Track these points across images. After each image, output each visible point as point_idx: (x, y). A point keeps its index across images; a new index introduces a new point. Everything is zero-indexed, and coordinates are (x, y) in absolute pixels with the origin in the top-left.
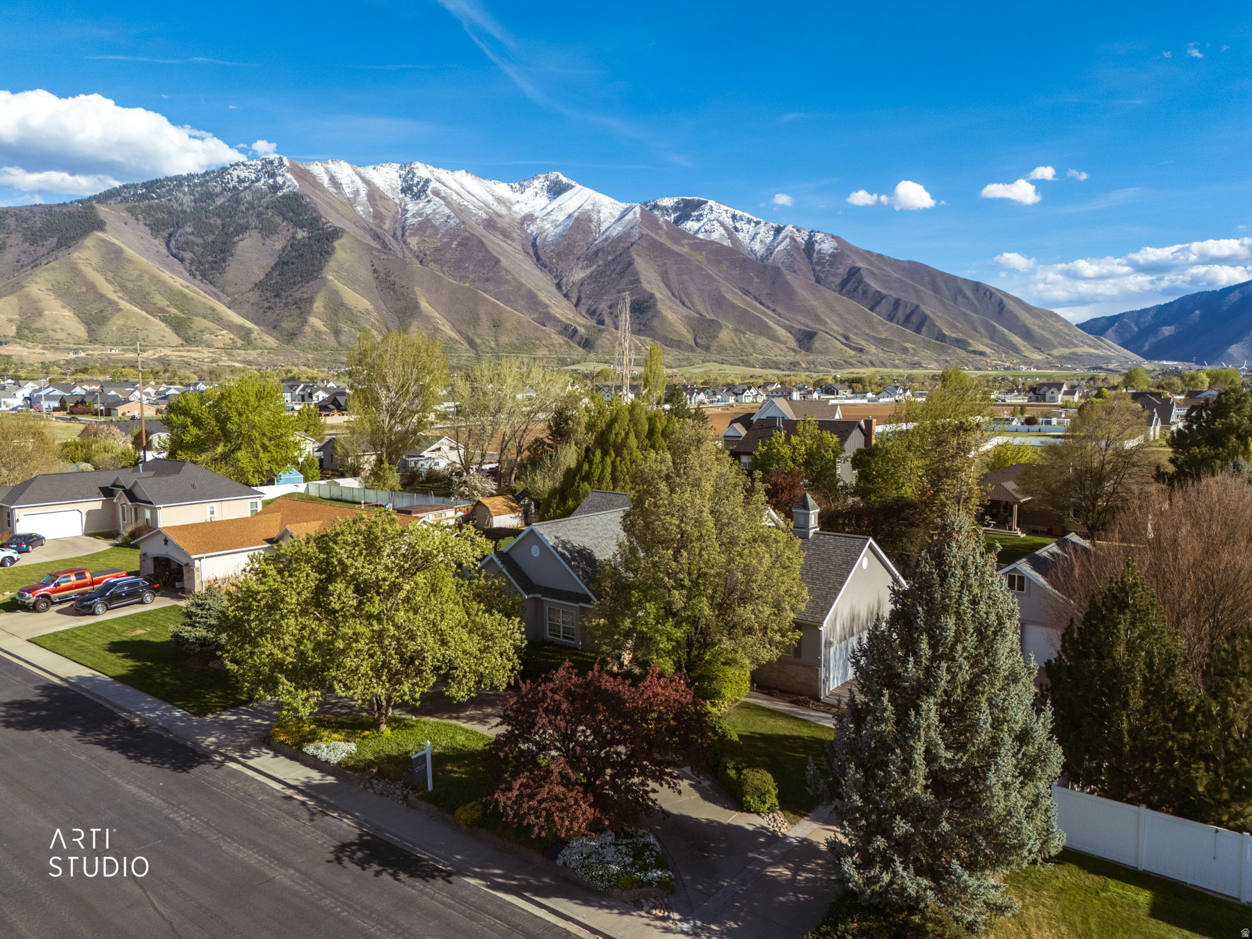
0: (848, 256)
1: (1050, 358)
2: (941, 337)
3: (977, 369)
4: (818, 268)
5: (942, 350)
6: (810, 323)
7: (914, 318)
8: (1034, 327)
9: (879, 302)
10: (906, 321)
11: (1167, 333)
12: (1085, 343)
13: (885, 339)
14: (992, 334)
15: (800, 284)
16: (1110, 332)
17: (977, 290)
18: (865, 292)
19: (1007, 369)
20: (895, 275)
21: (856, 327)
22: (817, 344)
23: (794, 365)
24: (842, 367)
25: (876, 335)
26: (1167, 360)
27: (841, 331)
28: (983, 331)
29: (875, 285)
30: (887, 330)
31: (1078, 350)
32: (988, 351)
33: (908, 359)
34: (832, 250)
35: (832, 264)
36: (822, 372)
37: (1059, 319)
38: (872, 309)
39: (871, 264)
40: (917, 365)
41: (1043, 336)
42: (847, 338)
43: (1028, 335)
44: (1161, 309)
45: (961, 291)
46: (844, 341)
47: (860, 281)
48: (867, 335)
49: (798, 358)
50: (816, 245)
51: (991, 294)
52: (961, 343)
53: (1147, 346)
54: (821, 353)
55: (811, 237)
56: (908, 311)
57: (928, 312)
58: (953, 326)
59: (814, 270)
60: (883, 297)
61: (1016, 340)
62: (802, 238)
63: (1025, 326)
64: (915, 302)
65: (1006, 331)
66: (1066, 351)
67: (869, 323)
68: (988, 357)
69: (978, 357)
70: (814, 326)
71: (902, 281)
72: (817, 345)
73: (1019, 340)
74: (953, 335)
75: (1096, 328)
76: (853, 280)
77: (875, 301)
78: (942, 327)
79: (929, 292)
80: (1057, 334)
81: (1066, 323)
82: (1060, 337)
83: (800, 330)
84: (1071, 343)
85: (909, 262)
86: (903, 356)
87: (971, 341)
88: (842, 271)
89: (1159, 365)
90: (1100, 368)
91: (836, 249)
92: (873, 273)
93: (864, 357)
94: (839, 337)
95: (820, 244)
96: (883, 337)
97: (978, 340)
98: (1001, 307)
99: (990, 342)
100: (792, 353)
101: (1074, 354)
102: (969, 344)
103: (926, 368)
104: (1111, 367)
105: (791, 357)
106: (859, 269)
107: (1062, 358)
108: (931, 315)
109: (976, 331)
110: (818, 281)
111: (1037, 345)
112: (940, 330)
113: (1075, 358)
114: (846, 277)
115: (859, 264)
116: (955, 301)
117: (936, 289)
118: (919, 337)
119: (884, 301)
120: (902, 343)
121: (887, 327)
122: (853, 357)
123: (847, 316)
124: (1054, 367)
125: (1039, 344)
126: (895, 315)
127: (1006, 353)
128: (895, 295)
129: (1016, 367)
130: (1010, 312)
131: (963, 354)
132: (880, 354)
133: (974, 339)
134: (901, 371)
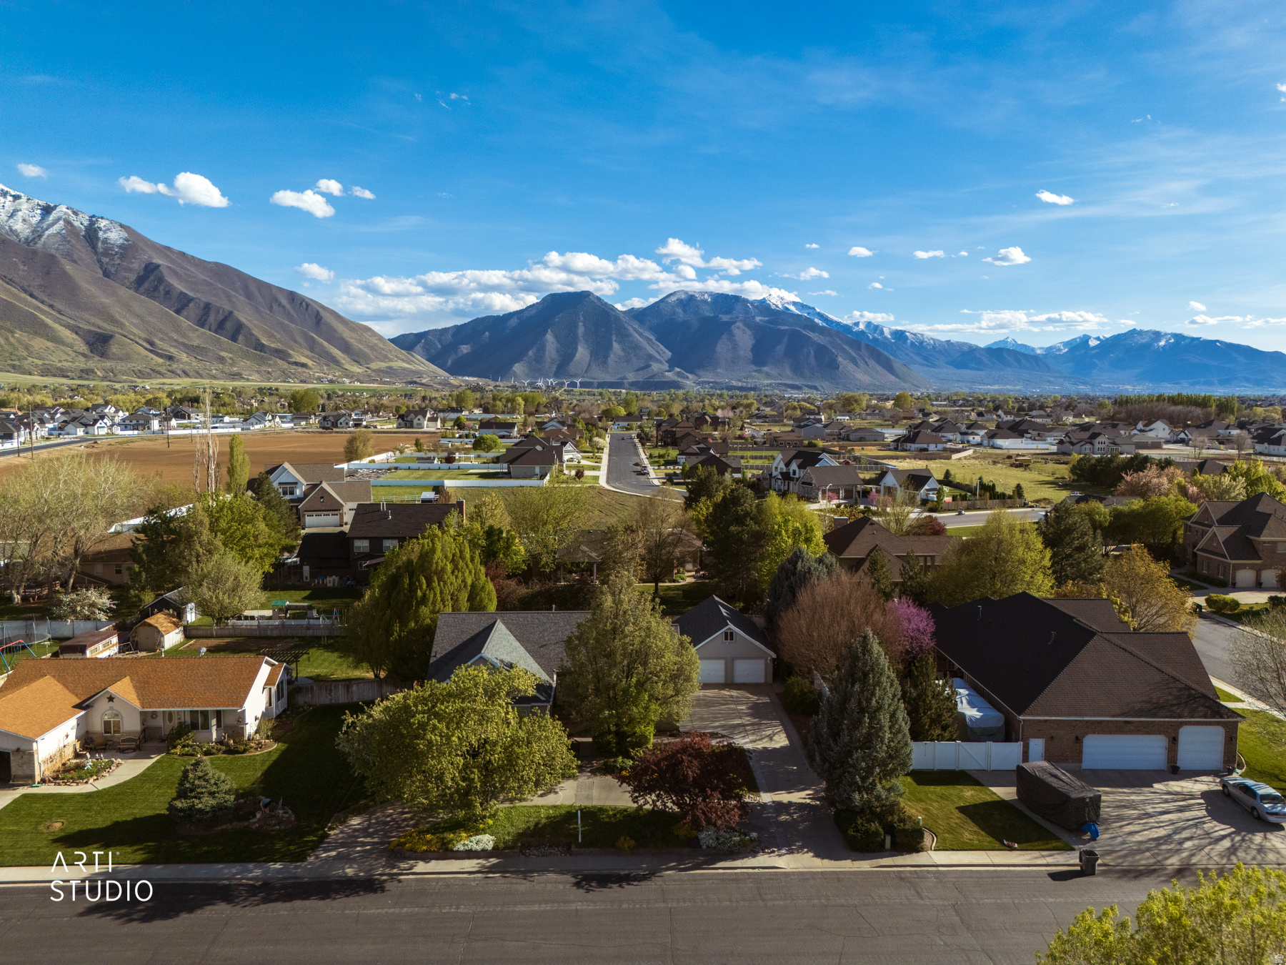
0: (143, 250)
1: (369, 372)
2: (260, 347)
3: (303, 381)
4: (105, 260)
5: (262, 361)
6: (101, 324)
7: (228, 325)
8: (352, 341)
9: (187, 305)
10: (220, 328)
11: (465, 351)
12: (398, 358)
13: (198, 347)
14: (312, 346)
15: (83, 275)
16: (418, 348)
17: (293, 300)
18: (167, 293)
19: (331, 381)
20: (203, 277)
21: (161, 331)
22: (114, 348)
23: (86, 373)
24: (149, 377)
25: (187, 342)
26: (469, 376)
27: (143, 336)
28: (302, 342)
29: (179, 286)
30: (199, 336)
31: (393, 364)
32: (310, 363)
33: (227, 369)
34: (121, 241)
35: (123, 256)
36: (125, 381)
37: (374, 334)
38: (178, 312)
39: (172, 261)
40: (237, 376)
41: (360, 349)
42: (152, 344)
43: (346, 348)
44: (458, 329)
45: (276, 300)
46: (148, 347)
47: (161, 280)
48: (175, 340)
49: (91, 364)
50: (101, 233)
51: (308, 305)
52: (282, 354)
53: (450, 362)
54: (120, 359)
55: (92, 223)
56: (221, 317)
57: (243, 320)
58: (271, 336)
59: (99, 261)
60: (191, 300)
61: (336, 352)
62: (81, 222)
63: (343, 339)
64: (228, 308)
65: (325, 344)
66: (383, 365)
67: (177, 328)
68: (310, 369)
69: (300, 369)
70: (108, 327)
71: (211, 284)
72: (114, 350)
73: (339, 352)
74: (272, 345)
75: (406, 343)
76: (152, 278)
77: (182, 304)
78: (259, 336)
79: (242, 298)
80: (373, 348)
81: (380, 338)
82: (376, 350)
83: (90, 331)
84: (386, 357)
85: (217, 264)
86: (221, 366)
87: (291, 352)
88: (137, 266)
89: (463, 381)
90: (415, 383)
91: (127, 240)
92: (176, 273)
93: (175, 366)
94: (141, 342)
95: (105, 232)
96: (195, 344)
97: (298, 351)
98: (318, 318)
99: (311, 354)
100: (83, 359)
101: (390, 368)
102: (290, 355)
103: (248, 380)
104: (424, 381)
105: (81, 363)
106: (159, 266)
107: (378, 371)
108: (247, 323)
109: (295, 342)
110: (107, 274)
111: (356, 358)
112: (258, 340)
113: (390, 372)
114: (142, 273)
115: (157, 260)
116: (271, 309)
117: (249, 296)
118: (235, 346)
119: (191, 305)
120: (217, 351)
121: (198, 333)
122: (161, 365)
123: (148, 318)
124: (374, 381)
125: (358, 358)
126: (206, 320)
127: (328, 365)
128: (204, 298)
129: (340, 380)
130: (327, 324)
131: (285, 365)
132: (194, 364)
133: (294, 350)
134: (222, 382)
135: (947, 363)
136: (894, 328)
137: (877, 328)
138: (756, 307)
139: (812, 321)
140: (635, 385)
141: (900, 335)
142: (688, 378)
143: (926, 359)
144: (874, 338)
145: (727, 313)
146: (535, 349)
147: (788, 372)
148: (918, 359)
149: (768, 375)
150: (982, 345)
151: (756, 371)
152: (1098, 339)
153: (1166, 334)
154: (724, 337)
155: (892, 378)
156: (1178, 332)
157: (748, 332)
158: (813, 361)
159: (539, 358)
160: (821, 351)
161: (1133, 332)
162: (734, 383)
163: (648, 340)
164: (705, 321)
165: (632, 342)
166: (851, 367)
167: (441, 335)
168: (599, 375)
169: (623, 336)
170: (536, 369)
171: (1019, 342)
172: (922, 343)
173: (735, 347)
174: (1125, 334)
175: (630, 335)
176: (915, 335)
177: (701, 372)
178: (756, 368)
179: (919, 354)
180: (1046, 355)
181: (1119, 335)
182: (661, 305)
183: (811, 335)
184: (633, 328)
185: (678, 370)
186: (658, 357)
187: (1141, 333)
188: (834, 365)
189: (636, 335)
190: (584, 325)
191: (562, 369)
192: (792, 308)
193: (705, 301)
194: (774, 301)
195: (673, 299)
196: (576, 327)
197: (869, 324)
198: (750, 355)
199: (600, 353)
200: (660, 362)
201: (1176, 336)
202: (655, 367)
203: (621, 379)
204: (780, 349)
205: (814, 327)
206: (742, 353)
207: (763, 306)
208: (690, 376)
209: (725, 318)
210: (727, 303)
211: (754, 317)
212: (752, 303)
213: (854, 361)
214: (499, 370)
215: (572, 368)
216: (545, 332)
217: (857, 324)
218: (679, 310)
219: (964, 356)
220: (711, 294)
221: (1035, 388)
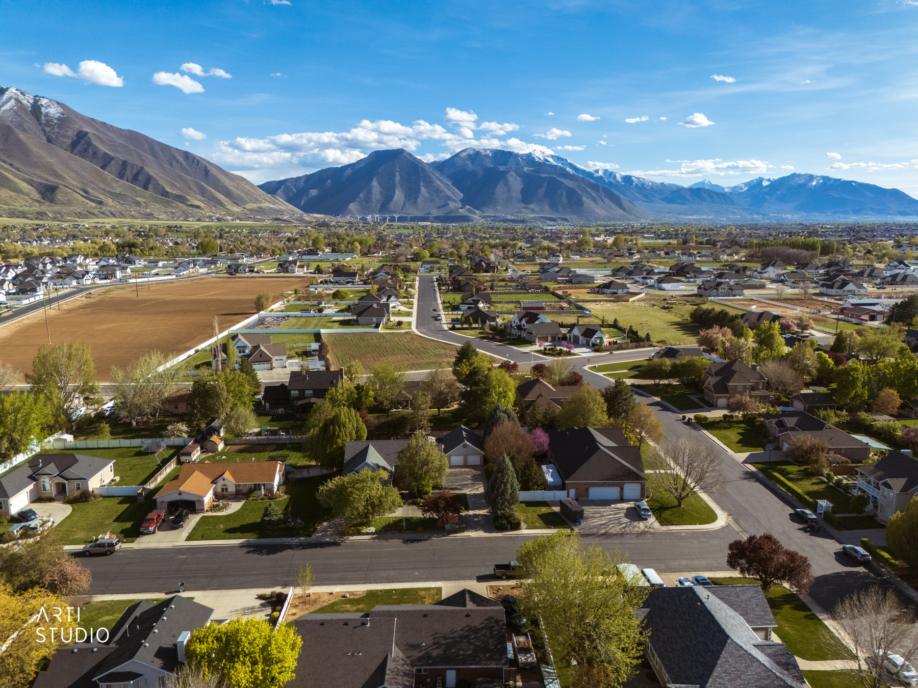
0: (74, 121)
1: (245, 211)
2: (165, 194)
3: (199, 220)
4: (47, 129)
5: (167, 204)
6: (49, 178)
7: (141, 177)
8: (232, 188)
9: (109, 162)
10: (135, 179)
11: (314, 194)
12: (266, 200)
14: (203, 192)
15: (32, 142)
16: (279, 192)
17: (187, 158)
18: (95, 153)
19: (219, 219)
20: (120, 141)
21: (92, 182)
22: (59, 196)
23: (41, 215)
24: (86, 217)
25: (111, 190)
26: (317, 214)
27: (79, 186)
28: (196, 189)
29: (103, 149)
30: (120, 186)
31: (263, 205)
32: (202, 205)
33: (142, 210)
34: (58, 115)
35: (60, 126)
36: (69, 221)
37: (247, 182)
38: (103, 168)
39: (97, 129)
40: (150, 216)
41: (238, 194)
42: (86, 192)
43: (228, 193)
44: (308, 178)
45: (175, 158)
46: (84, 194)
47: (89, 144)
48: (103, 189)
49: (44, 208)
50: (43, 109)
51: (198, 162)
52: (181, 199)
53: (303, 202)
54: (64, 204)
55: (36, 101)
56: (135, 171)
57: (151, 173)
58: (173, 185)
59: (43, 130)
60: (112, 158)
61: (221, 197)
62: (27, 101)
63: (225, 187)
64: (139, 164)
65: (213, 190)
66: (255, 206)
67: (104, 180)
68: (203, 209)
69: (195, 210)
70: (54, 180)
71: (126, 147)
72: (60, 198)
73: (223, 197)
74: (174, 192)
75: (271, 188)
76: (83, 142)
77: (105, 161)
78: (164, 185)
79: (150, 157)
80: (247, 193)
81: (252, 185)
82: (250, 195)
83: (40, 183)
84: (257, 199)
85: (129, 131)
86: (138, 208)
87: (188, 197)
88: (71, 133)
89: (313, 217)
90: (280, 219)
91: (63, 114)
92: (99, 138)
93: (104, 208)
94: (78, 191)
95: (46, 108)
96: (118, 192)
97: (193, 197)
98: (206, 172)
99: (202, 198)
100: (37, 204)
101: (260, 208)
102: (187, 199)
103: (158, 219)
104: (285, 218)
105: (37, 208)
106: (87, 133)
107: (251, 210)
108: (154, 176)
109: (191, 189)
110: (49, 140)
111: (235, 201)
112: (163, 188)
113: (260, 211)
114: (75, 139)
115: (86, 129)
116: (171, 164)
117: (155, 155)
118: (147, 193)
119: (113, 162)
120: (134, 197)
121: (119, 184)
122: (94, 208)
123: (83, 173)
124: (249, 218)
125: (237, 201)
126: (124, 174)
127: (215, 207)
128: (122, 157)
129: (224, 218)
130: (213, 176)
131: (185, 207)
132: (118, 207)
133: (190, 196)
134: (139, 221)
135: (661, 200)
136: (624, 174)
137: (611, 174)
138: (525, 160)
139: (564, 170)
140: (437, 219)
141: (627, 179)
142: (475, 213)
143: (646, 197)
144: (609, 181)
145: (503, 164)
146: (364, 192)
147: (547, 208)
148: (640, 196)
149: (533, 211)
150: (686, 186)
151: (524, 208)
152: (769, 180)
153: (817, 177)
154: (502, 182)
155: (621, 212)
156: (825, 175)
157: (519, 179)
158: (564, 200)
159: (368, 199)
160: (571, 192)
161: (794, 175)
162: (509, 217)
163: (447, 185)
164: (488, 171)
165: (435, 187)
166: (592, 204)
167: (296, 182)
168: (413, 212)
169: (429, 182)
170: (366, 208)
171: (713, 183)
172: (643, 185)
173: (509, 190)
174: (788, 177)
175: (433, 182)
176: (638, 179)
177: (485, 209)
178: (524, 206)
179: (641, 193)
180: (732, 193)
181: (784, 177)
182: (456, 159)
183: (564, 181)
184: (435, 176)
185: (468, 207)
186: (454, 198)
187: (799, 176)
188: (580, 203)
189: (438, 181)
190: (400, 174)
191: (384, 207)
192: (550, 160)
193: (487, 156)
194: (537, 155)
195: (465, 154)
196: (394, 176)
197: (606, 171)
198: (520, 196)
199: (412, 195)
200: (454, 201)
201: (824, 178)
202: (452, 205)
203: (428, 214)
204: (541, 191)
205: (566, 175)
206: (514, 194)
207: (529, 159)
208: (477, 211)
209: (502, 168)
210: (503, 156)
211: (522, 168)
212: (522, 156)
213: (594, 200)
214: (338, 209)
215: (392, 206)
216: (371, 180)
217: (597, 171)
218: (469, 163)
219: (673, 194)
220: (491, 151)
221: (722, 217)
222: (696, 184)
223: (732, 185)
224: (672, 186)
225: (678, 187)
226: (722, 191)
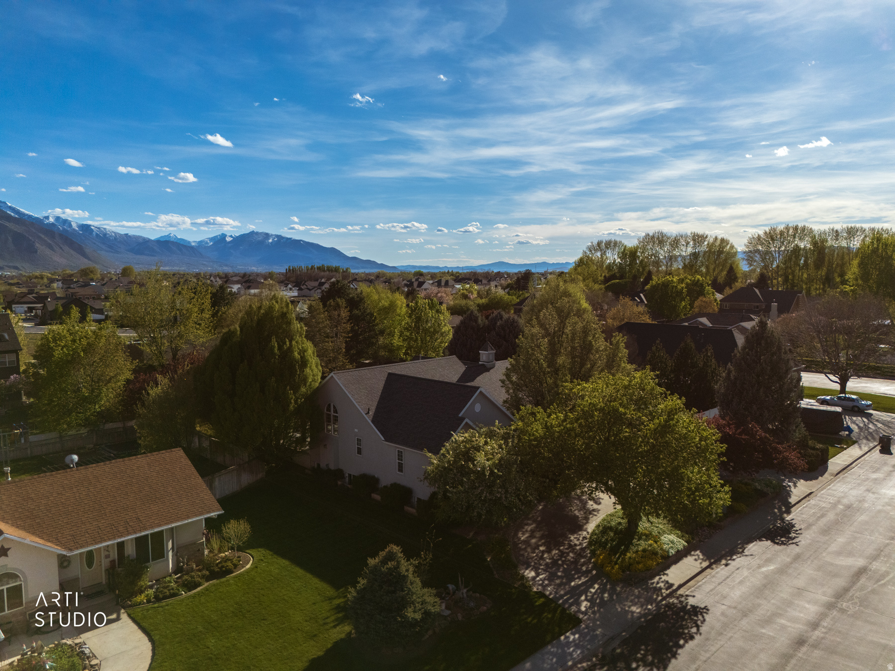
135: (128, 251)
136: (80, 222)
137: (66, 222)
139: (7, 213)
141: (86, 228)
143: (110, 247)
144: (64, 229)
148: (103, 247)
150: (153, 238)
152: (231, 236)
153: (272, 235)
155: (87, 260)
156: (279, 234)
158: (11, 246)
160: (19, 238)
161: (252, 233)
166: (48, 252)
171: (179, 237)
172: (105, 234)
176: (99, 228)
179: (104, 244)
180: (199, 246)
181: (244, 234)
183: (5, 224)
187: (257, 233)
188: (32, 250)
197: (57, 218)
201: (278, 236)
205: (8, 218)
213: (50, 247)
217: (47, 218)
219: (140, 246)
221: (194, 269)
222: (162, 237)
223: (198, 240)
224: (137, 238)
225: (144, 239)
226: (189, 245)
